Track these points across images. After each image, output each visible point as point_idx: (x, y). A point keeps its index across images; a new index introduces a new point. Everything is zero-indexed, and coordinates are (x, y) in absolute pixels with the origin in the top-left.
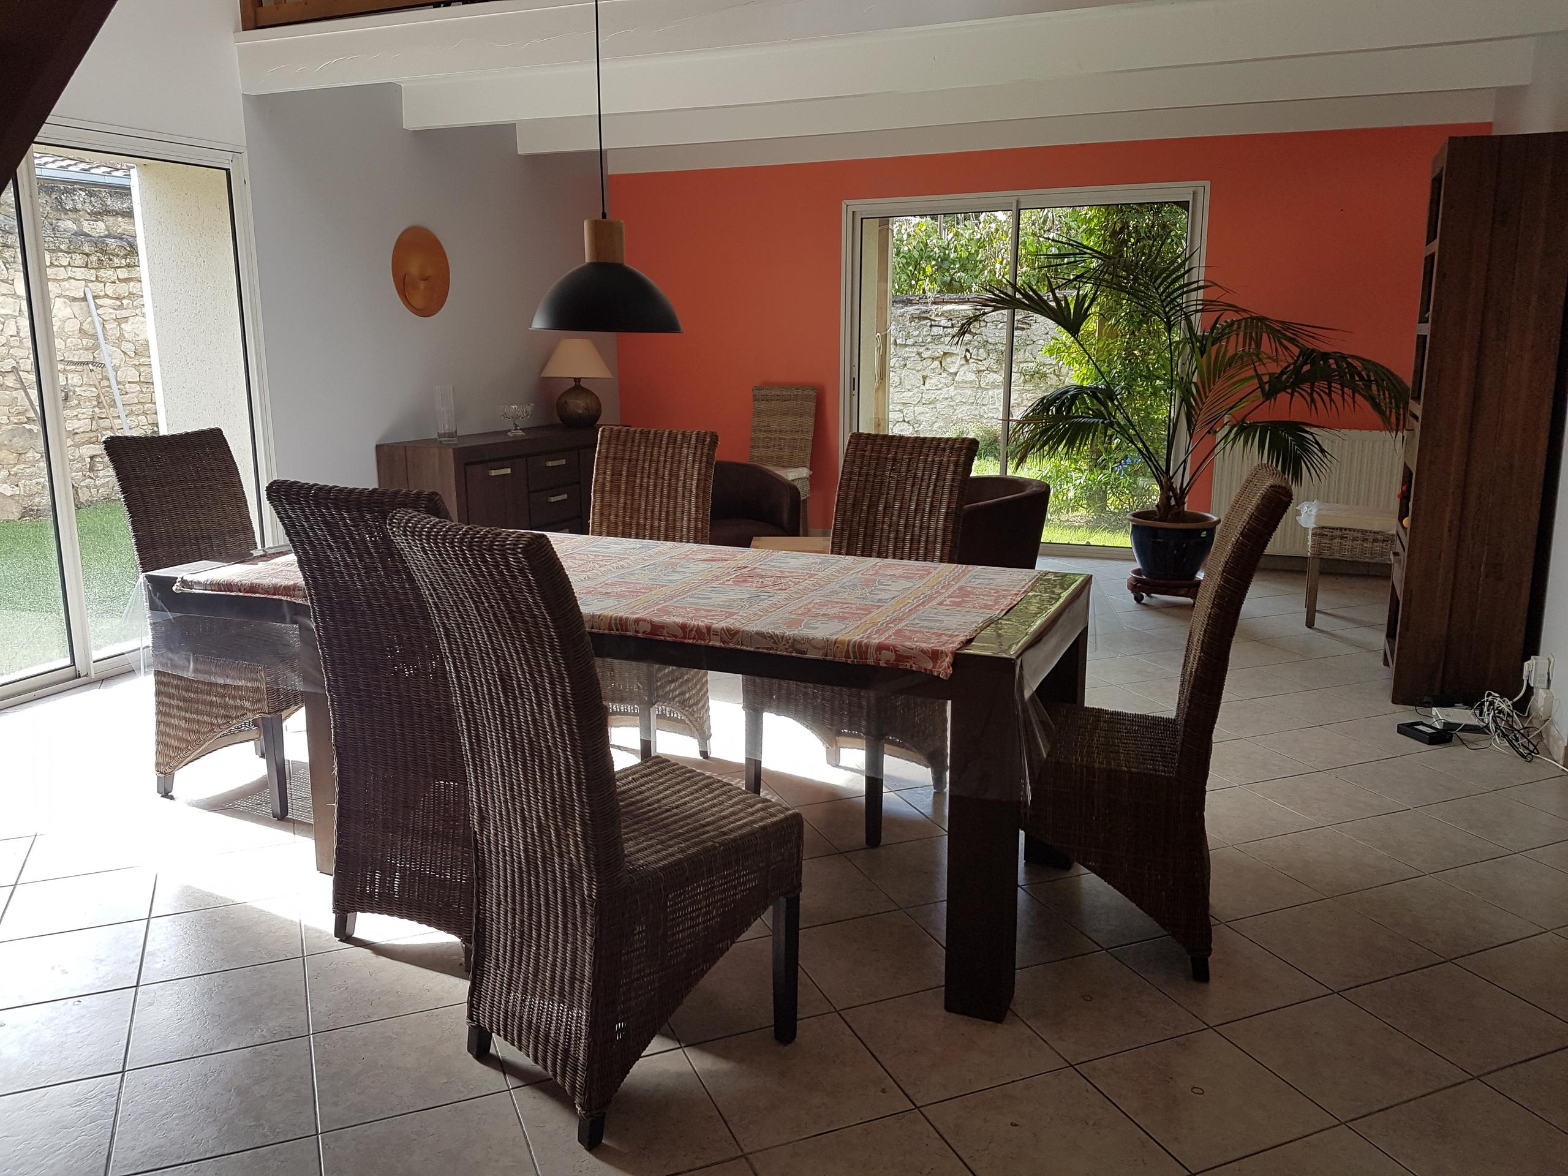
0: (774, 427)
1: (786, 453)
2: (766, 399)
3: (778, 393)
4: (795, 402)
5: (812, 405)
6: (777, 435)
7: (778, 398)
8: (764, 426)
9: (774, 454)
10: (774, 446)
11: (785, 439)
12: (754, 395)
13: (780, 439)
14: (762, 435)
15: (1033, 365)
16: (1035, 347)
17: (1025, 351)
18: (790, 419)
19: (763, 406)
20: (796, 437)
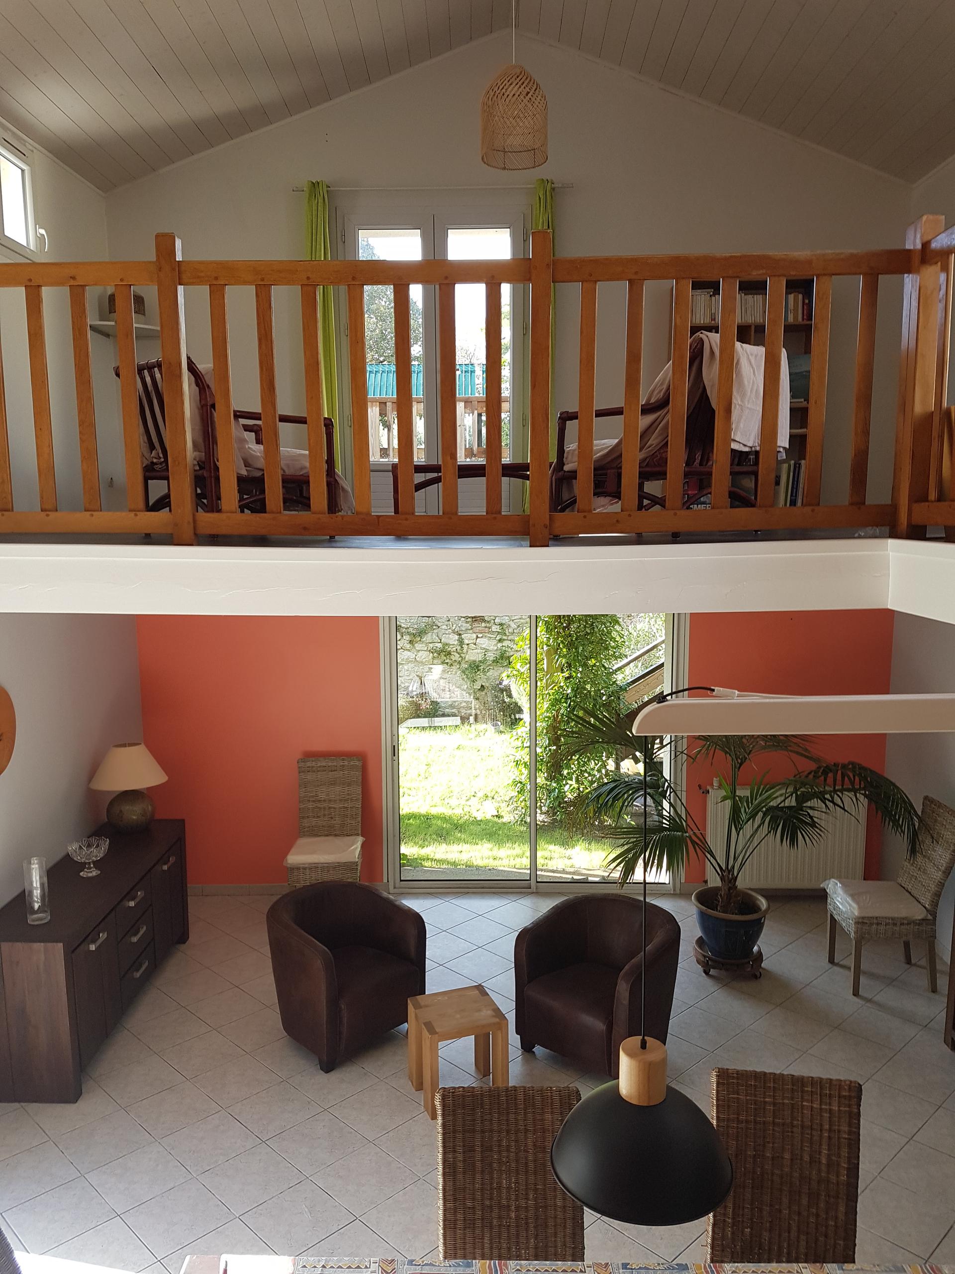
0: (323, 796)
1: (337, 821)
2: (310, 770)
3: (324, 764)
4: (342, 772)
5: (359, 774)
6: (325, 805)
7: (324, 769)
8: (313, 797)
9: (324, 824)
10: (325, 815)
11: (334, 808)
12: (299, 767)
13: (330, 808)
14: (310, 805)
15: (440, 645)
16: (440, 631)
17: (432, 635)
18: (338, 789)
19: (310, 777)
20: (346, 805)
